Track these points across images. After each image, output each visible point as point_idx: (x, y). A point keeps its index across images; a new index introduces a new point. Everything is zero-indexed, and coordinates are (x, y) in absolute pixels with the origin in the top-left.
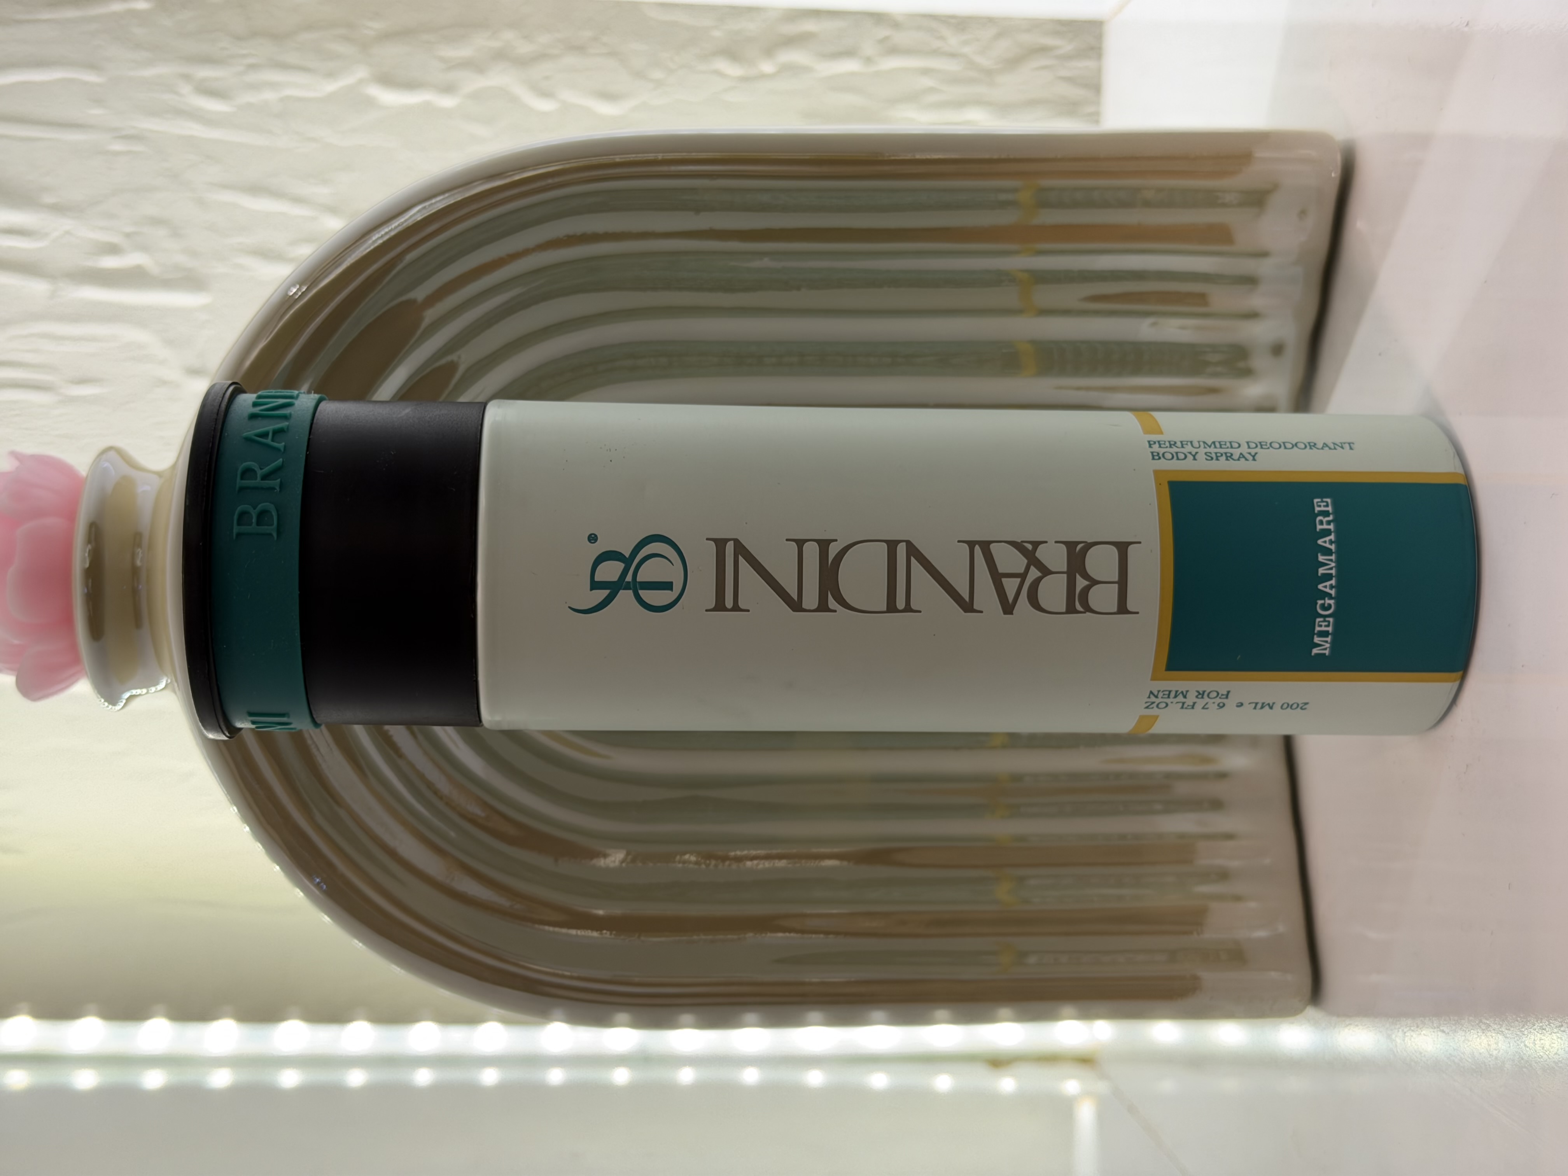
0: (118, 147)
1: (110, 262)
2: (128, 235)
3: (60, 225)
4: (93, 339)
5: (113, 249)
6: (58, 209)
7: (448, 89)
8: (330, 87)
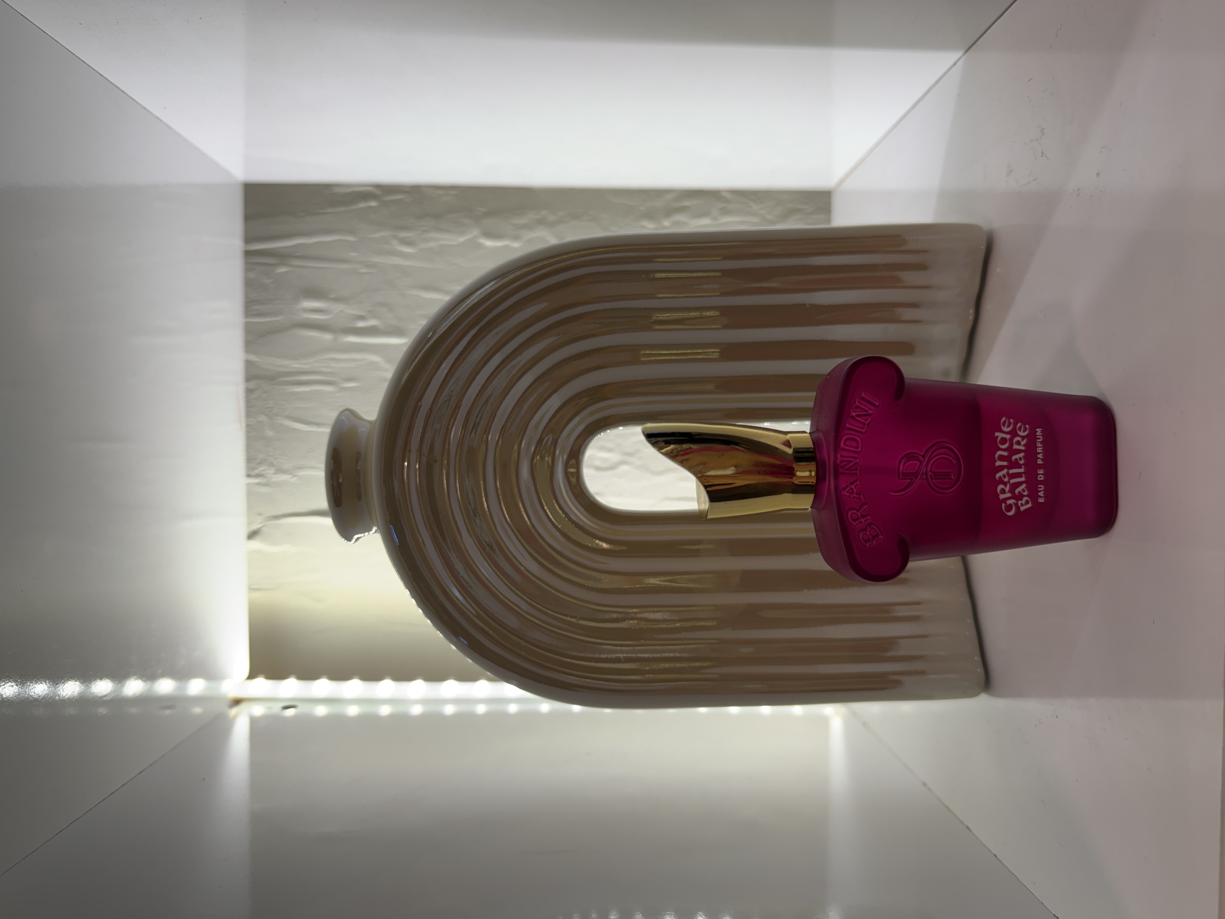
0: (364, 270)
1: (361, 324)
2: (369, 311)
3: (338, 308)
4: (354, 360)
5: (361, 318)
6: (337, 300)
7: (516, 238)
8: (462, 239)
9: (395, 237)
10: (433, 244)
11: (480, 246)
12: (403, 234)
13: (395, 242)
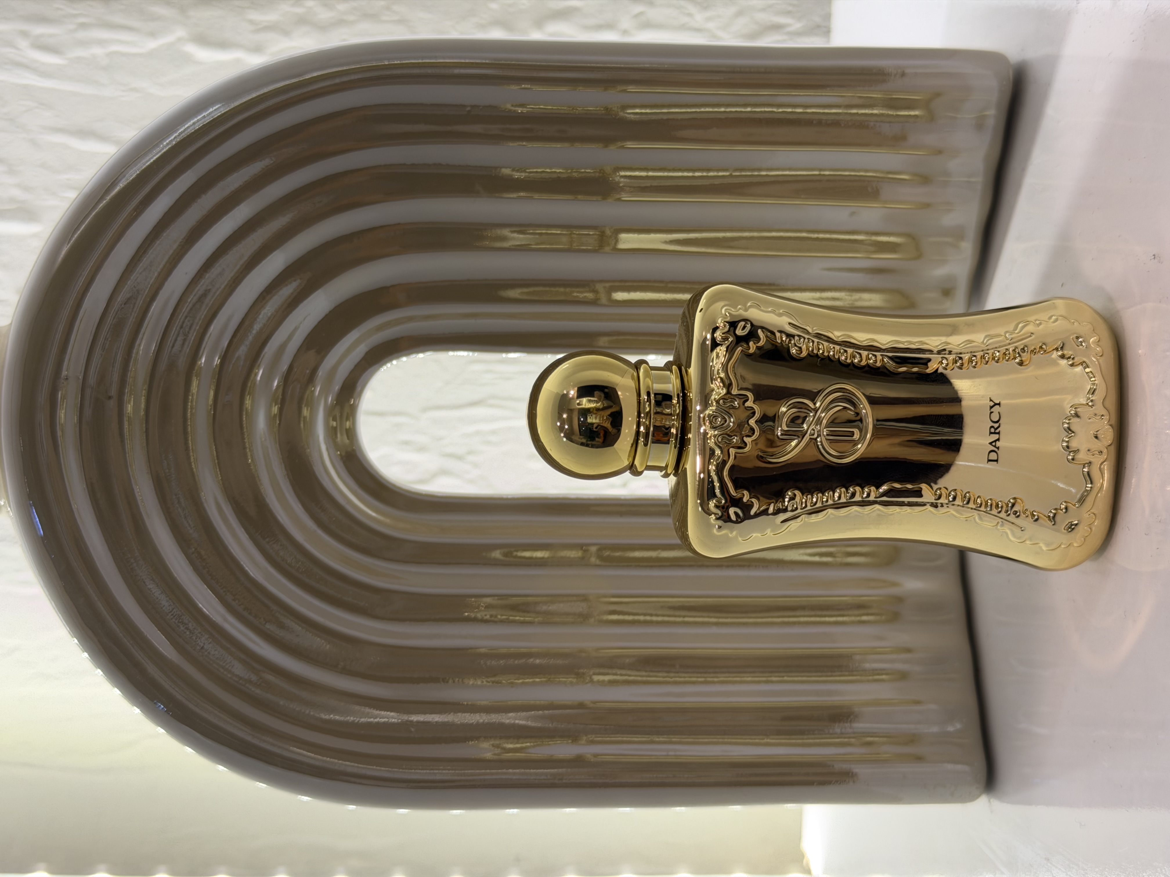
9: (24, 34)
10: (97, 51)
11: (188, 59)
12: (39, 30)
13: (23, 44)
